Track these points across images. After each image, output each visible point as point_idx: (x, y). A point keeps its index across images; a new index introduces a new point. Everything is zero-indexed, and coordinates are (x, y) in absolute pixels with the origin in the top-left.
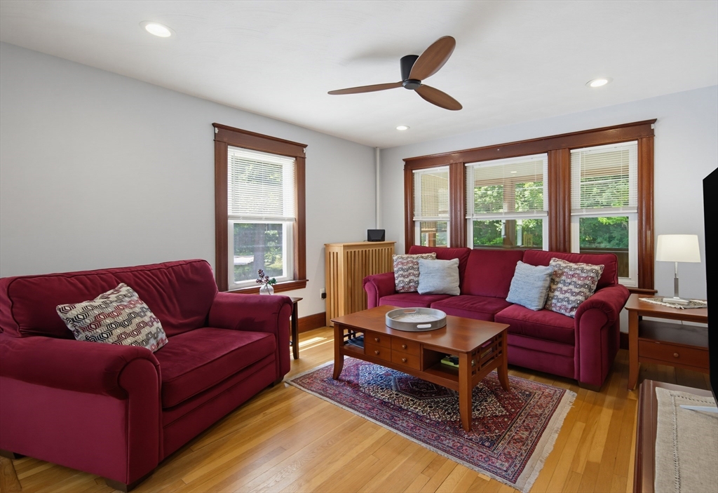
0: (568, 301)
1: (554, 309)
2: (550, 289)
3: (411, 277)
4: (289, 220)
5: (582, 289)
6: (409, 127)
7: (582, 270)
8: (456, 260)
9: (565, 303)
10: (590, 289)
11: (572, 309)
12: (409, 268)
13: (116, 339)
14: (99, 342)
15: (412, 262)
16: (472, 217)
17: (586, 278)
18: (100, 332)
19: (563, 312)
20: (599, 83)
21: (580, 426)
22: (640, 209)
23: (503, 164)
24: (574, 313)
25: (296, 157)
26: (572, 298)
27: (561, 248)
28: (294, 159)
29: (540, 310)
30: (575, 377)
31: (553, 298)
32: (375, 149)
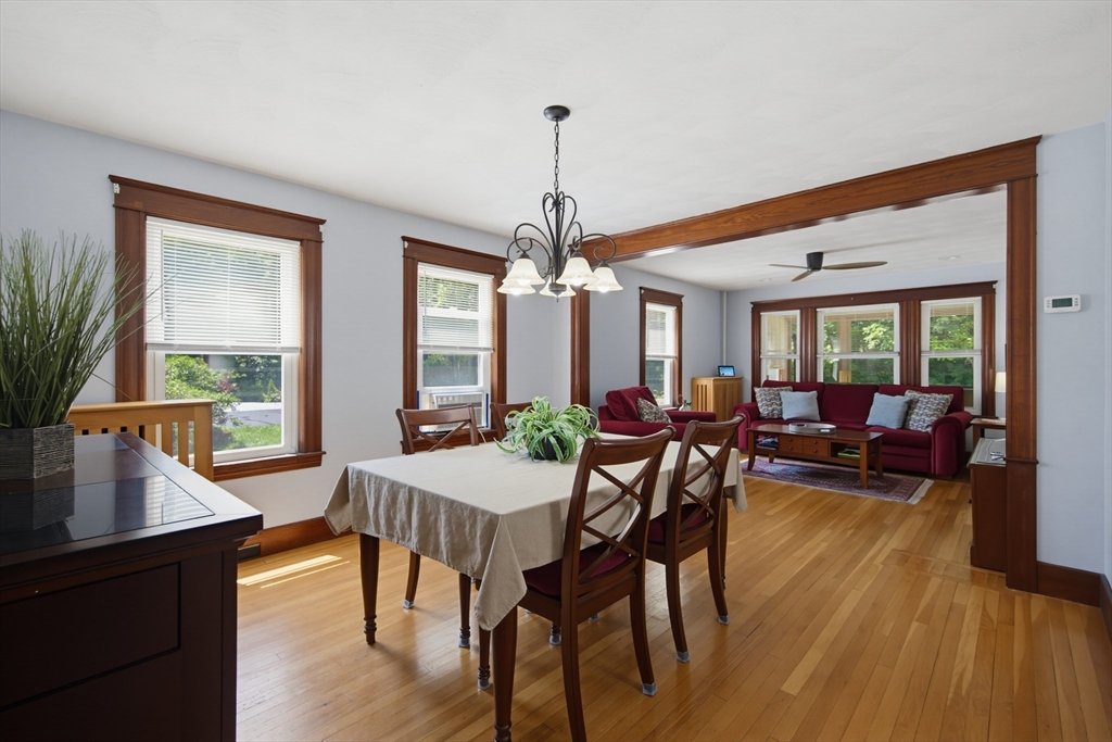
0: (924, 421)
1: (909, 428)
2: (907, 414)
5: (936, 412)
8: (815, 393)
9: (920, 423)
10: (942, 412)
12: (773, 398)
15: (775, 394)
16: (822, 357)
17: (938, 404)
19: (919, 429)
22: (983, 351)
24: (929, 429)
26: (928, 419)
27: (911, 382)
29: (900, 429)
30: (932, 471)
31: (908, 420)
32: (721, 292)
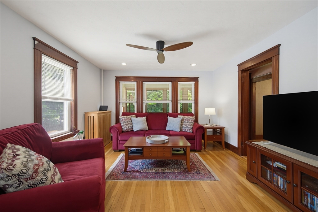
0: (188, 128)
1: (183, 131)
2: (181, 125)
3: (129, 125)
4: (70, 100)
5: (191, 124)
6: (127, 64)
7: (190, 118)
8: (145, 118)
9: (187, 128)
10: (193, 123)
11: (190, 130)
12: (128, 121)
13: (51, 180)
14: (41, 185)
15: (129, 119)
16: (145, 102)
17: (192, 120)
18: (40, 178)
19: (186, 131)
20: (194, 65)
21: (208, 161)
22: (195, 101)
23: (157, 84)
25: (73, 67)
26: (189, 127)
28: (72, 68)
29: (180, 131)
30: (195, 149)
31: (182, 127)
32: (101, 70)
